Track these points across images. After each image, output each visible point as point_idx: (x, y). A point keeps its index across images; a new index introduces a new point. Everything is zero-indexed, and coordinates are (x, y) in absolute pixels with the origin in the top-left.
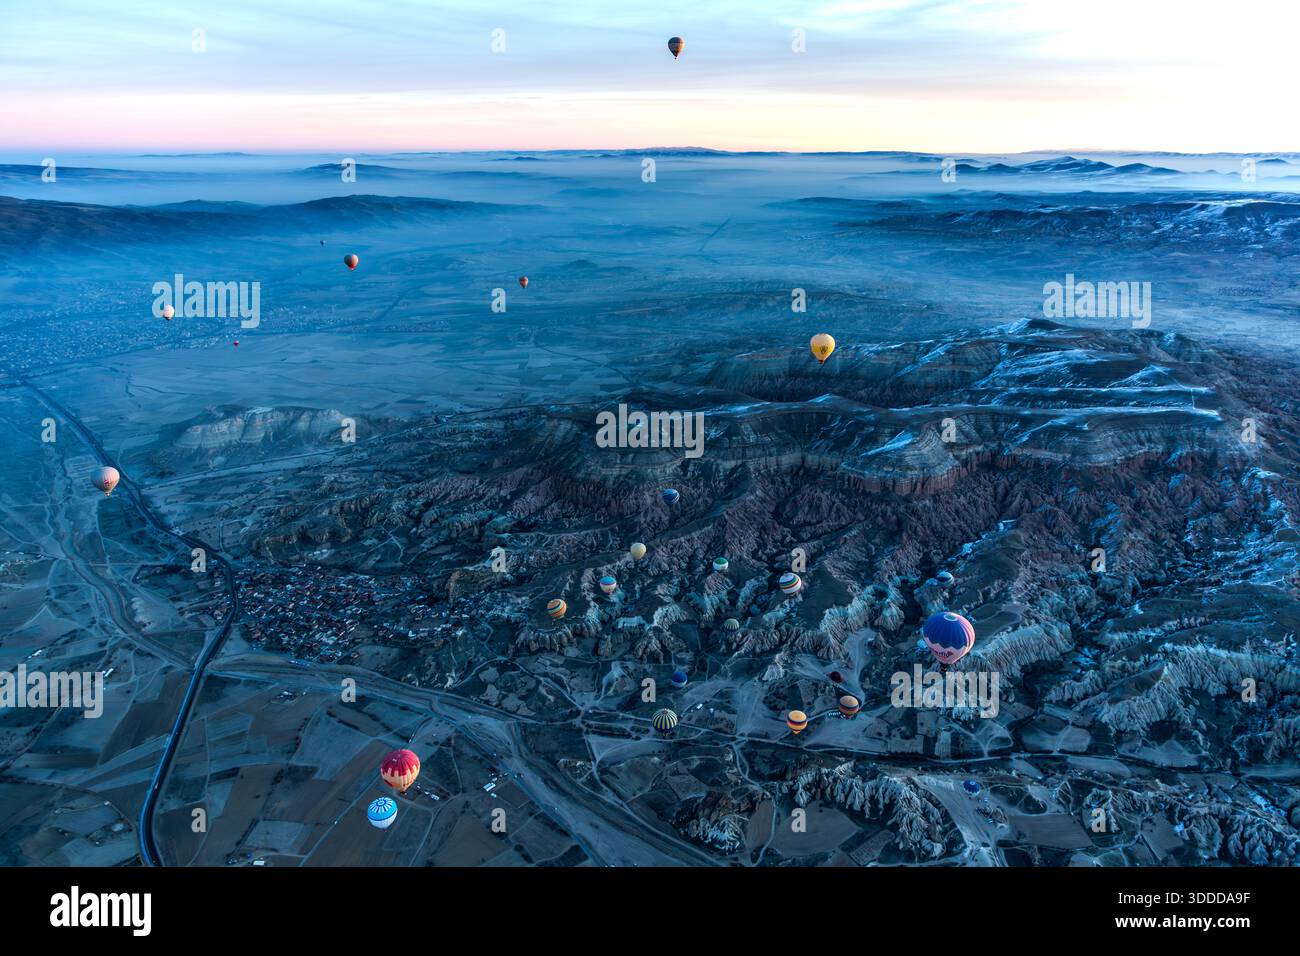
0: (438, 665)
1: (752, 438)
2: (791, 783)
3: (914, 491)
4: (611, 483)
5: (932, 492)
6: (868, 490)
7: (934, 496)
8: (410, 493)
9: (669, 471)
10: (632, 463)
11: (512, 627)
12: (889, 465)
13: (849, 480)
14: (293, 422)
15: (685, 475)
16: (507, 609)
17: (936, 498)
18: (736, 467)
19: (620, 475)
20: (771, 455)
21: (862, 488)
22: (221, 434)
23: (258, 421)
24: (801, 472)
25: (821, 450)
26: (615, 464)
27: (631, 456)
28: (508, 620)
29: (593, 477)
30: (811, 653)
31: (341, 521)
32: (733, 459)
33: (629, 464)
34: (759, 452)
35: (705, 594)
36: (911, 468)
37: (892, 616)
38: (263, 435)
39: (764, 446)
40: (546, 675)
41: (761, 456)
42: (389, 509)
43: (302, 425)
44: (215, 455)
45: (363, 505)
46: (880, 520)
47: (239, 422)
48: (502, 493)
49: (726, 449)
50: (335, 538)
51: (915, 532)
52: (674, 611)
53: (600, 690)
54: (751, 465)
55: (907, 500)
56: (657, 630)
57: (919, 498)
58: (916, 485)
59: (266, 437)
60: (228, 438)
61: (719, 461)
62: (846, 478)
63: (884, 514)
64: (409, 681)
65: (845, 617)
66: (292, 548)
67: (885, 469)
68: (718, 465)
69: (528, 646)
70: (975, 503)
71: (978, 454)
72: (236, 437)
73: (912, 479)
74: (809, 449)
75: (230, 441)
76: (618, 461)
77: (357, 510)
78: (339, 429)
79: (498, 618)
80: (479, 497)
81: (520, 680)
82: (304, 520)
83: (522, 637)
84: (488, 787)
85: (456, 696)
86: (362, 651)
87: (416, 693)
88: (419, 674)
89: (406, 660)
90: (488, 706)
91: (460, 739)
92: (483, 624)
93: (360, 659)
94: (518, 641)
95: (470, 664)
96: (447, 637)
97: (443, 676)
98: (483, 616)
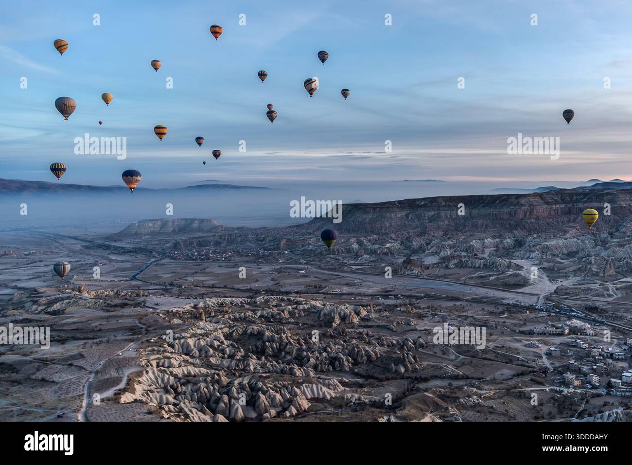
0: (274, 259)
1: (443, 204)
2: (447, 264)
3: (525, 216)
4: (368, 221)
5: (535, 216)
6: (502, 217)
7: (536, 218)
8: (258, 234)
9: (399, 215)
10: (379, 212)
11: (313, 251)
12: (513, 205)
13: (493, 214)
15: (407, 218)
16: (310, 247)
17: (537, 219)
18: (435, 214)
19: (373, 218)
20: (453, 210)
21: (499, 217)
22: (149, 227)
24: (469, 218)
25: (479, 207)
26: (370, 212)
27: (379, 209)
28: (311, 250)
29: (358, 219)
30: (464, 251)
31: (220, 240)
32: (433, 210)
33: (377, 212)
34: (446, 209)
35: (413, 242)
36: (524, 205)
37: (507, 243)
38: (172, 229)
39: (449, 206)
40: (330, 258)
41: (447, 210)
43: (195, 225)
44: (144, 235)
45: (232, 238)
46: (507, 226)
47: (159, 223)
48: (308, 231)
49: (429, 206)
50: (217, 244)
51: (525, 227)
52: (397, 245)
53: (357, 260)
54: (443, 214)
55: (522, 219)
56: (388, 248)
57: (528, 219)
58: (526, 213)
59: (174, 230)
60: (152, 229)
61: (425, 212)
62: (491, 214)
63: (509, 224)
65: (484, 243)
66: (194, 247)
67: (511, 207)
68: (424, 214)
70: (557, 221)
71: (562, 208)
72: (157, 229)
73: (524, 210)
74: (473, 209)
75: (154, 231)
76: (372, 211)
77: (228, 240)
78: (216, 227)
79: (306, 250)
80: (295, 232)
81: (316, 259)
82: (201, 240)
83: (319, 250)
84: (301, 272)
85: (284, 263)
86: (236, 258)
87: (263, 263)
88: (265, 260)
89: (259, 259)
90: (300, 264)
91: (287, 268)
92: (298, 252)
93: (234, 260)
94: (316, 252)
95: (292, 258)
96: (280, 254)
97: (278, 260)
98: (298, 250)
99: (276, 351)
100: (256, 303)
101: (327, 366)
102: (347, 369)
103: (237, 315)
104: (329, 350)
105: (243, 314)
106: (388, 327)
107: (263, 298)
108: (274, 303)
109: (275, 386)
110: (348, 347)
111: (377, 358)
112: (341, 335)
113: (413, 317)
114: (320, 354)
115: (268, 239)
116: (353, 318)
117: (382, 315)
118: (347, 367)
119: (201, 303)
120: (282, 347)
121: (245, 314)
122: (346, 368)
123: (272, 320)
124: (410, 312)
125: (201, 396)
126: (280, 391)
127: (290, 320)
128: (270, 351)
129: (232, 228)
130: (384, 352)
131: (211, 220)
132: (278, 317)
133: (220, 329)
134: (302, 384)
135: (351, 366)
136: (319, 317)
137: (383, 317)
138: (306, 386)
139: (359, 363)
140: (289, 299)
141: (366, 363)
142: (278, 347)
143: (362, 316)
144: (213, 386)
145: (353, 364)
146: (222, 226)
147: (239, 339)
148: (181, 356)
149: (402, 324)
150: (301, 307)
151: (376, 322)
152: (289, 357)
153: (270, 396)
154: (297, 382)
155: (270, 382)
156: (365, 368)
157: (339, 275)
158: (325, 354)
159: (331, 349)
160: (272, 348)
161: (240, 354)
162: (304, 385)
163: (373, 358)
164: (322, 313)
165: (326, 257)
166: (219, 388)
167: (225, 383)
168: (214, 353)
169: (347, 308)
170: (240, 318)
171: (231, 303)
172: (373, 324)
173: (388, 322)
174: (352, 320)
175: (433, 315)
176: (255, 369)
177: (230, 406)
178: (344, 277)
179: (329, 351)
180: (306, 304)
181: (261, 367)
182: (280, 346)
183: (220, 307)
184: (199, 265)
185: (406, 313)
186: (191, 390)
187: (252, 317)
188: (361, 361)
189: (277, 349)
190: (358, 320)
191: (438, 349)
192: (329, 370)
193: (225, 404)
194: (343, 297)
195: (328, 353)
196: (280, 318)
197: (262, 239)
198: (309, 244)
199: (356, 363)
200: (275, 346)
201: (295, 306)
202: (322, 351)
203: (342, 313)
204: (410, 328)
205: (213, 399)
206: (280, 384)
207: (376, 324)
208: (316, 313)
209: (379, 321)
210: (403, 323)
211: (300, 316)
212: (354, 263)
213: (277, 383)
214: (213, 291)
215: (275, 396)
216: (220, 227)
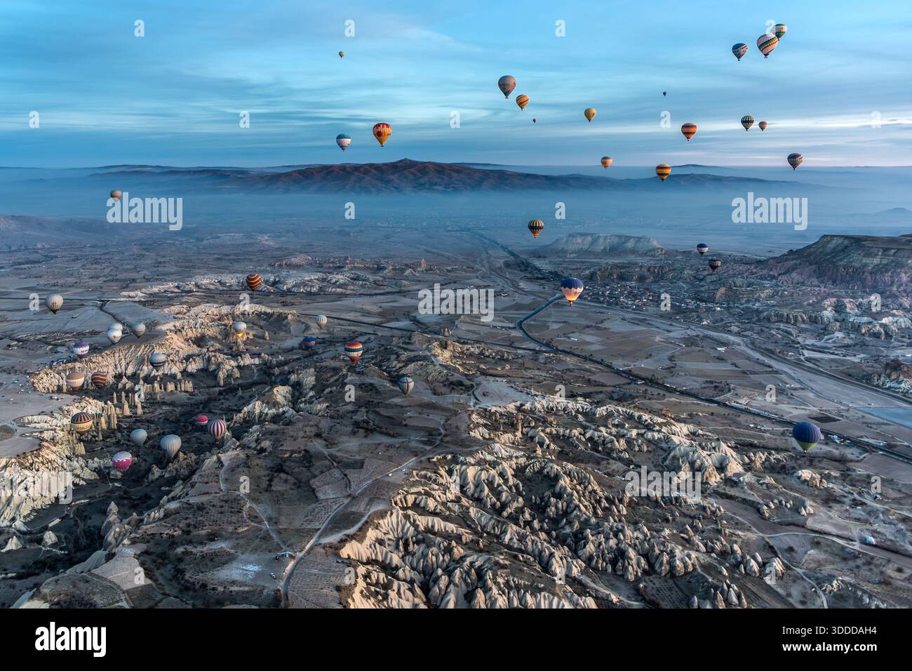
0: (698, 317)
4: (870, 268)
8: (699, 269)
11: (758, 312)
14: (624, 243)
16: (757, 305)
19: (880, 264)
22: (577, 243)
23: (601, 240)
28: (757, 310)
29: (854, 264)
31: (647, 274)
38: (602, 248)
40: (779, 329)
42: (681, 273)
43: (630, 245)
44: (570, 253)
47: (589, 238)
48: (772, 273)
50: (642, 279)
53: (820, 340)
59: (605, 249)
60: (581, 247)
64: (677, 319)
66: (613, 280)
69: (768, 319)
72: (586, 247)
75: (582, 249)
77: (658, 273)
78: (654, 249)
79: (749, 308)
80: (752, 273)
81: (757, 328)
82: (623, 271)
83: (765, 314)
84: (719, 349)
85: (708, 327)
86: (649, 308)
87: (680, 323)
88: (685, 318)
89: (677, 314)
90: (730, 332)
91: (706, 337)
92: (737, 310)
93: (647, 310)
94: (761, 316)
95: (722, 320)
96: (708, 310)
97: (701, 320)
98: (737, 307)
99: (561, 513)
100: (595, 415)
101: (604, 564)
102: (631, 577)
103: (561, 431)
104: (622, 537)
105: (568, 431)
106: (759, 506)
107: (607, 409)
108: (616, 422)
109: (508, 582)
110: (652, 540)
111: (686, 573)
112: (672, 504)
113: (814, 498)
114: (607, 539)
115: (709, 279)
116: (710, 476)
117: (761, 482)
118: (631, 574)
119: (529, 403)
120: (569, 510)
121: (571, 431)
122: (629, 576)
123: (600, 448)
124: (816, 486)
125: (426, 565)
126: (509, 593)
127: (622, 455)
128: (552, 511)
129: (677, 251)
130: (702, 566)
131: (649, 239)
132: (609, 445)
133: (517, 457)
134: (540, 590)
135: (639, 574)
136: (665, 459)
137: (762, 484)
138: (544, 596)
139: (655, 572)
140: (640, 417)
141: (665, 576)
142: (564, 508)
143: (729, 474)
144: (443, 556)
145: (645, 572)
146: (662, 249)
147: (529, 480)
148: (445, 494)
149: (786, 506)
150: (649, 435)
151: (744, 492)
152: (568, 530)
153: (490, 597)
154: (537, 586)
155: (504, 575)
156: (658, 585)
157: (769, 367)
158: (613, 542)
159: (624, 536)
160: (557, 508)
161: (515, 505)
162: (543, 593)
163: (679, 572)
164: (672, 454)
165: (772, 326)
166: (450, 560)
167: (458, 557)
168: (488, 495)
169: (709, 455)
170: (564, 436)
171: (565, 410)
172: (737, 494)
173: (764, 496)
174: (707, 479)
175: (855, 503)
176: (511, 539)
177: (445, 593)
178: (776, 372)
179: (620, 539)
180: (659, 431)
181: (518, 540)
182: (568, 506)
183: (548, 412)
184: (601, 313)
185: (808, 485)
186: (422, 553)
187: (578, 438)
188: (659, 571)
189: (562, 510)
190: (718, 479)
191: (800, 588)
192: (606, 570)
193: (440, 589)
194: (743, 418)
195: (619, 542)
196: (611, 448)
197: (701, 277)
198: (757, 300)
199: (650, 571)
200: (560, 505)
201: (643, 431)
202: (611, 536)
203: (698, 462)
204: (796, 518)
205: (434, 576)
206: (514, 582)
207: (743, 496)
208: (665, 451)
209: (749, 492)
210: (789, 506)
211: (640, 451)
212: (813, 345)
213: (512, 578)
214: (583, 368)
215: (496, 599)
216: (660, 250)
